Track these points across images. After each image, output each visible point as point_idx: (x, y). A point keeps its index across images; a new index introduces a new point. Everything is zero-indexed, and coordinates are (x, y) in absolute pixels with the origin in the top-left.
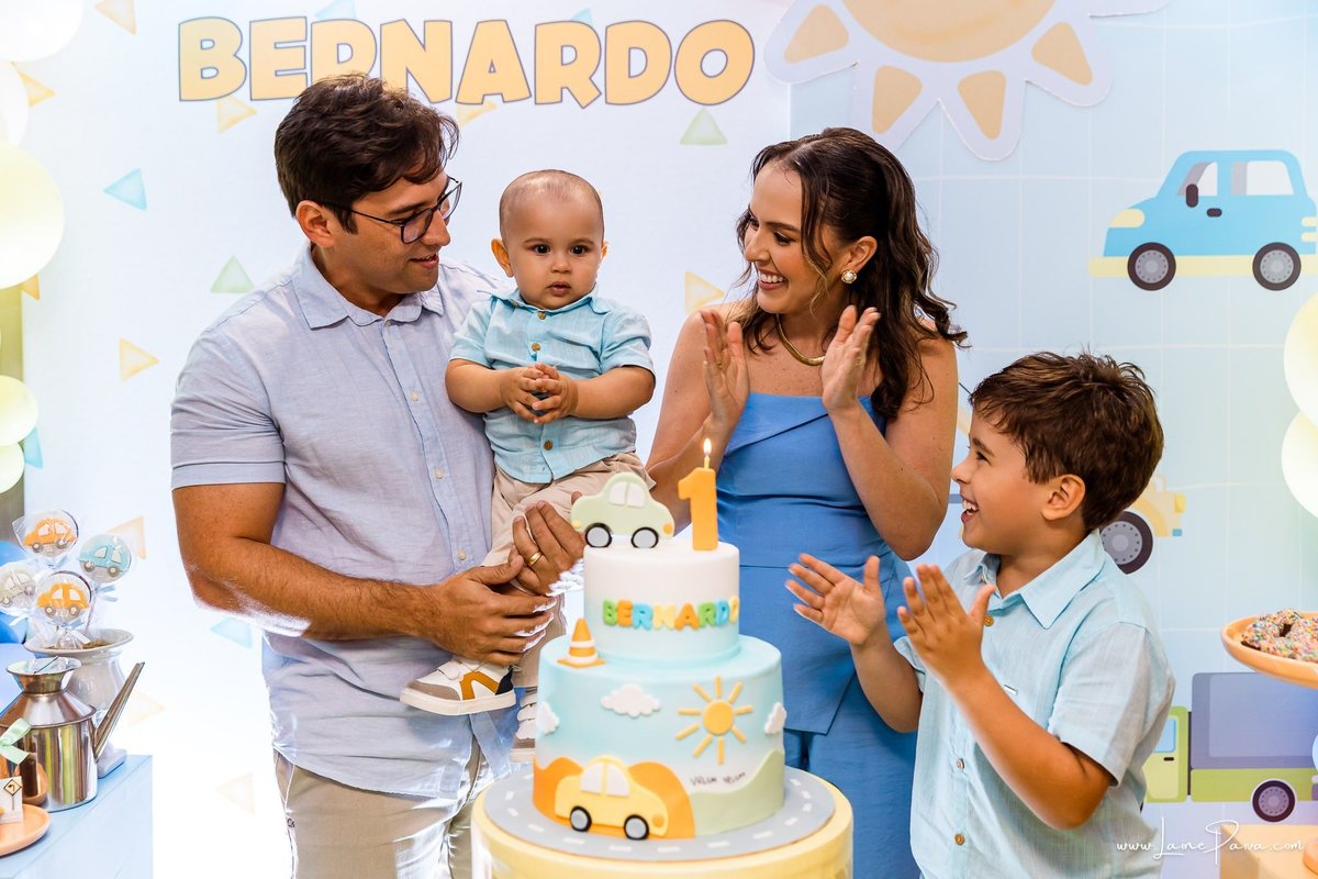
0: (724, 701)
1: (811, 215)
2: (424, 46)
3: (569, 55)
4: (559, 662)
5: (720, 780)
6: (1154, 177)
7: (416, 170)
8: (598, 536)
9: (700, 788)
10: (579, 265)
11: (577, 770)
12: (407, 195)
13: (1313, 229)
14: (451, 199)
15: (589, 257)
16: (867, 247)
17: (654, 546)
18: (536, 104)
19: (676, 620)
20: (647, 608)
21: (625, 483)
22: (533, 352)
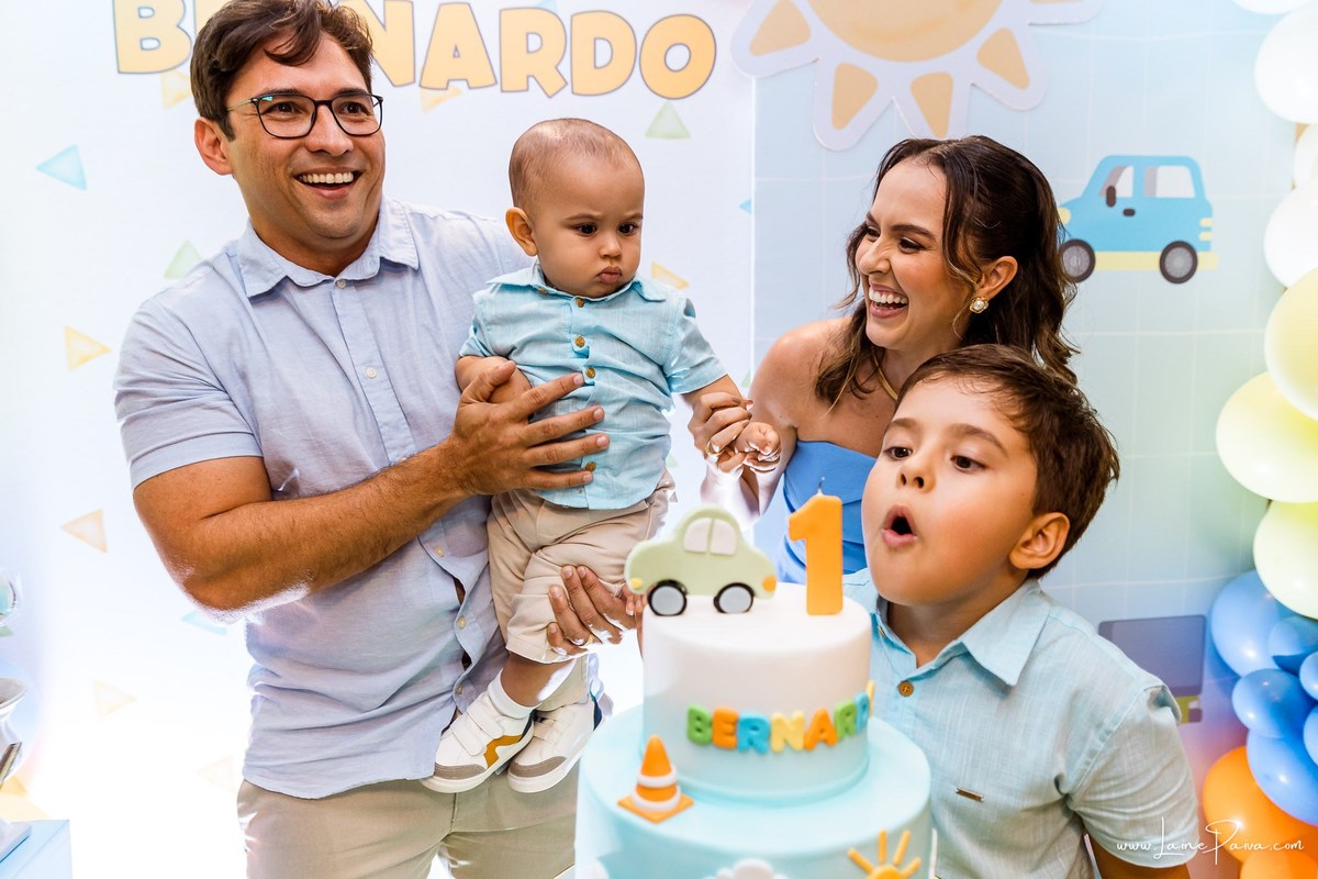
0: (889, 867)
1: (953, 218)
2: (384, 26)
3: (534, 42)
10: (628, 246)
13: (1208, 229)
16: (1006, 269)
17: (748, 610)
18: (502, 91)
19: (805, 737)
20: (761, 722)
21: (707, 521)
22: (577, 349)
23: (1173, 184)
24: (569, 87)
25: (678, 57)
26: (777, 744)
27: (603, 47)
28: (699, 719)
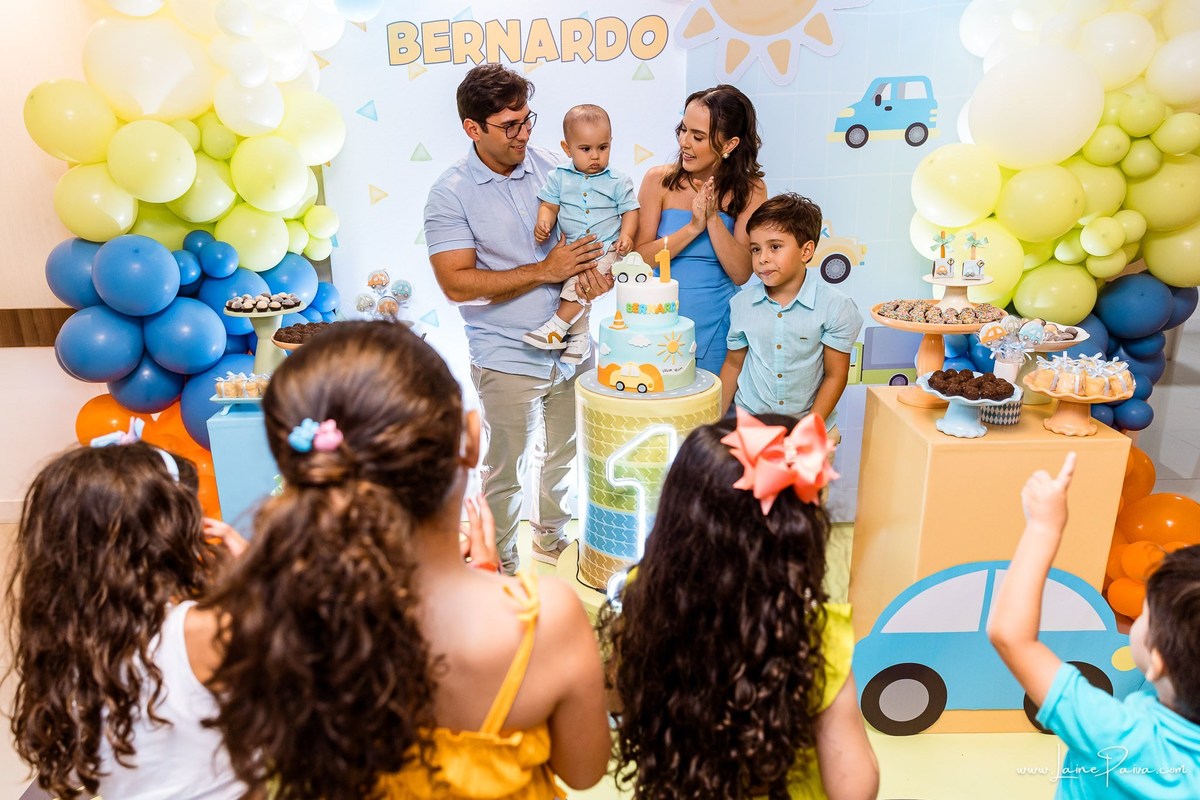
0: (674, 342)
1: (713, 127)
2: (507, 34)
3: (578, 36)
4: (610, 327)
6: (860, 91)
7: (513, 104)
10: (602, 155)
11: (619, 368)
12: (508, 115)
13: (935, 115)
14: (532, 120)
15: (606, 150)
16: (735, 142)
17: (644, 281)
18: (562, 62)
19: (656, 310)
20: (644, 306)
23: (914, 91)
24: (595, 58)
25: (648, 38)
26: (648, 311)
27: (611, 36)
28: (628, 307)
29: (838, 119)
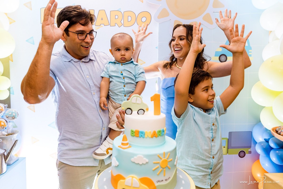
0: (165, 159)
1: (188, 34)
3: (117, 17)
4: (119, 147)
5: (164, 180)
6: (224, 42)
8: (129, 111)
9: (159, 184)
10: (127, 53)
11: (124, 178)
13: (251, 52)
15: (129, 51)
17: (143, 114)
18: (110, 26)
19: (151, 135)
20: (143, 132)
21: (136, 97)
22: (121, 73)
24: (123, 25)
25: (144, 19)
26: (146, 136)
27: (130, 18)
28: (133, 132)
29: (216, 52)
